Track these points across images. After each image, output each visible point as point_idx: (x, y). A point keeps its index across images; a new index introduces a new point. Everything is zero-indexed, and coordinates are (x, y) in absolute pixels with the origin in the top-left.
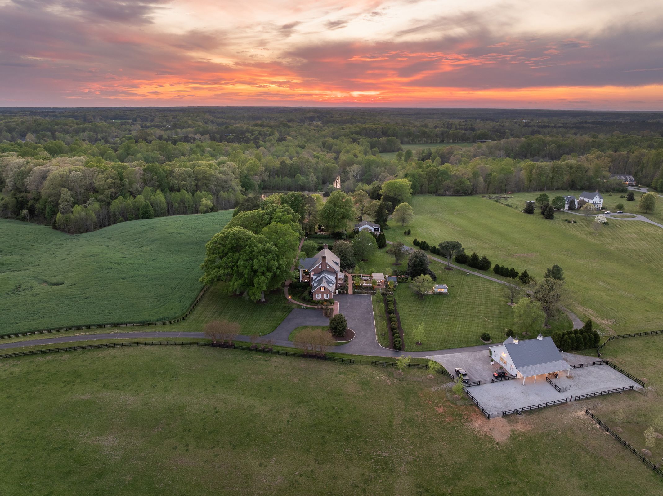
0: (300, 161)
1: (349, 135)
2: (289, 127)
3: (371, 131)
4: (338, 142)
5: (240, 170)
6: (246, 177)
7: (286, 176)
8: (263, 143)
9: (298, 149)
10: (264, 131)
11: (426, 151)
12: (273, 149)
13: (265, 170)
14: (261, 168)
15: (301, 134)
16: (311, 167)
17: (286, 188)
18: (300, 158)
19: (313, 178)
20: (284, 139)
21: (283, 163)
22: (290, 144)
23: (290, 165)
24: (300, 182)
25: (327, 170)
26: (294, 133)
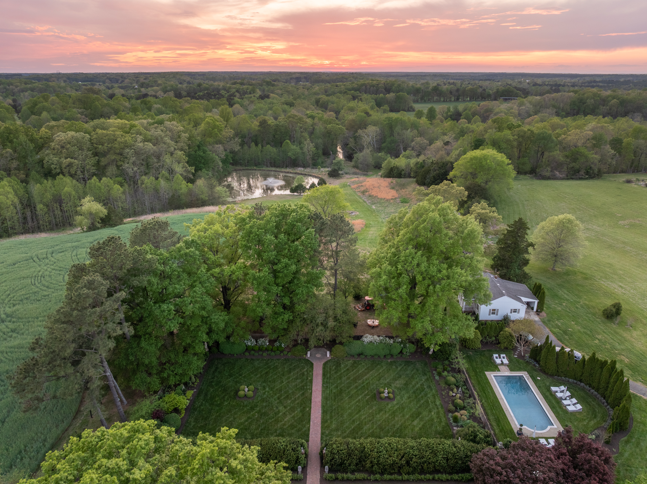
0: (290, 121)
1: (345, 92)
2: (273, 85)
3: (372, 88)
4: (334, 98)
5: (187, 135)
6: (199, 146)
7: (268, 143)
8: (239, 100)
9: (285, 106)
10: (243, 88)
11: (452, 110)
12: (252, 107)
13: (237, 135)
14: (229, 132)
15: (288, 92)
16: (305, 129)
17: (269, 164)
18: (290, 117)
19: (309, 147)
20: (268, 97)
21: (263, 123)
22: (275, 101)
23: (274, 128)
24: (290, 154)
25: (328, 134)
26: (280, 92)
